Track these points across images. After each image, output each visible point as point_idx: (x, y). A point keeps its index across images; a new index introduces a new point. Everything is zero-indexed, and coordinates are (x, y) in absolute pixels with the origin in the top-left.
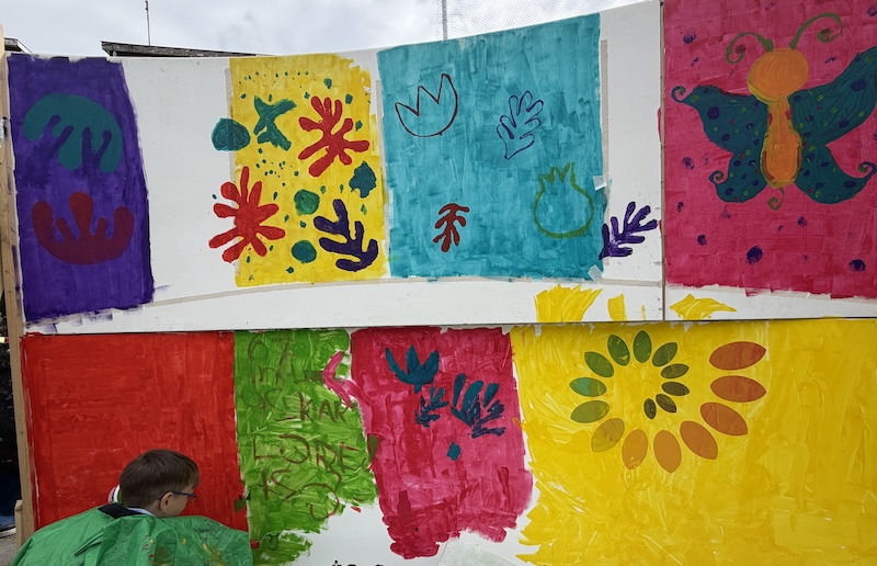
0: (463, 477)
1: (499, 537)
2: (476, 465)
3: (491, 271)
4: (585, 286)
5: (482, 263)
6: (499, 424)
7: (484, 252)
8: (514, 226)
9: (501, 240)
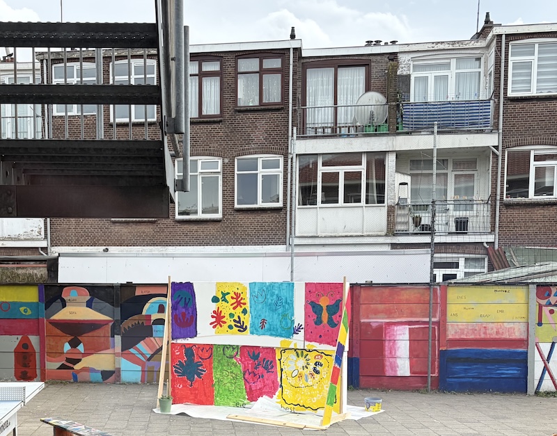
0: (264, 382)
1: (272, 397)
2: (267, 380)
3: (271, 335)
4: (290, 340)
5: (269, 333)
6: (273, 370)
7: (270, 330)
8: (276, 325)
9: (274, 328)
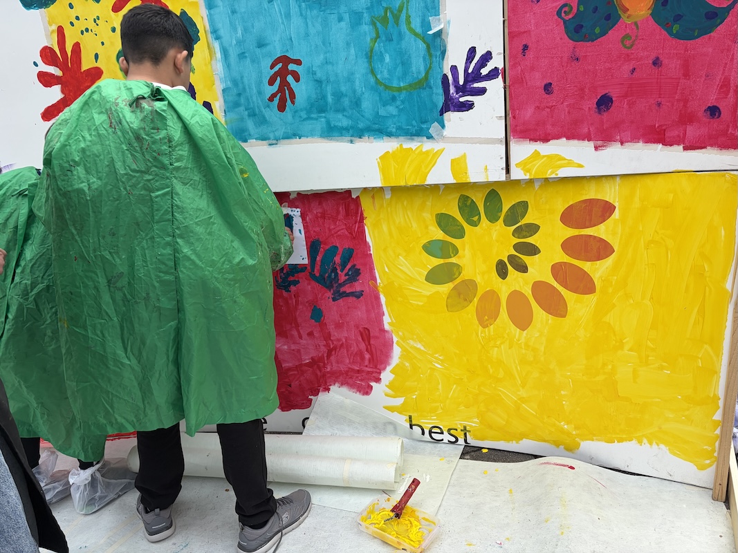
0: (327, 337)
1: (367, 390)
2: (339, 326)
3: (331, 132)
4: (427, 146)
5: (320, 124)
6: (357, 287)
7: (322, 110)
8: (350, 79)
9: (338, 96)
